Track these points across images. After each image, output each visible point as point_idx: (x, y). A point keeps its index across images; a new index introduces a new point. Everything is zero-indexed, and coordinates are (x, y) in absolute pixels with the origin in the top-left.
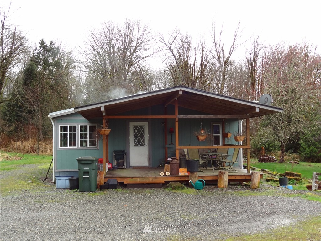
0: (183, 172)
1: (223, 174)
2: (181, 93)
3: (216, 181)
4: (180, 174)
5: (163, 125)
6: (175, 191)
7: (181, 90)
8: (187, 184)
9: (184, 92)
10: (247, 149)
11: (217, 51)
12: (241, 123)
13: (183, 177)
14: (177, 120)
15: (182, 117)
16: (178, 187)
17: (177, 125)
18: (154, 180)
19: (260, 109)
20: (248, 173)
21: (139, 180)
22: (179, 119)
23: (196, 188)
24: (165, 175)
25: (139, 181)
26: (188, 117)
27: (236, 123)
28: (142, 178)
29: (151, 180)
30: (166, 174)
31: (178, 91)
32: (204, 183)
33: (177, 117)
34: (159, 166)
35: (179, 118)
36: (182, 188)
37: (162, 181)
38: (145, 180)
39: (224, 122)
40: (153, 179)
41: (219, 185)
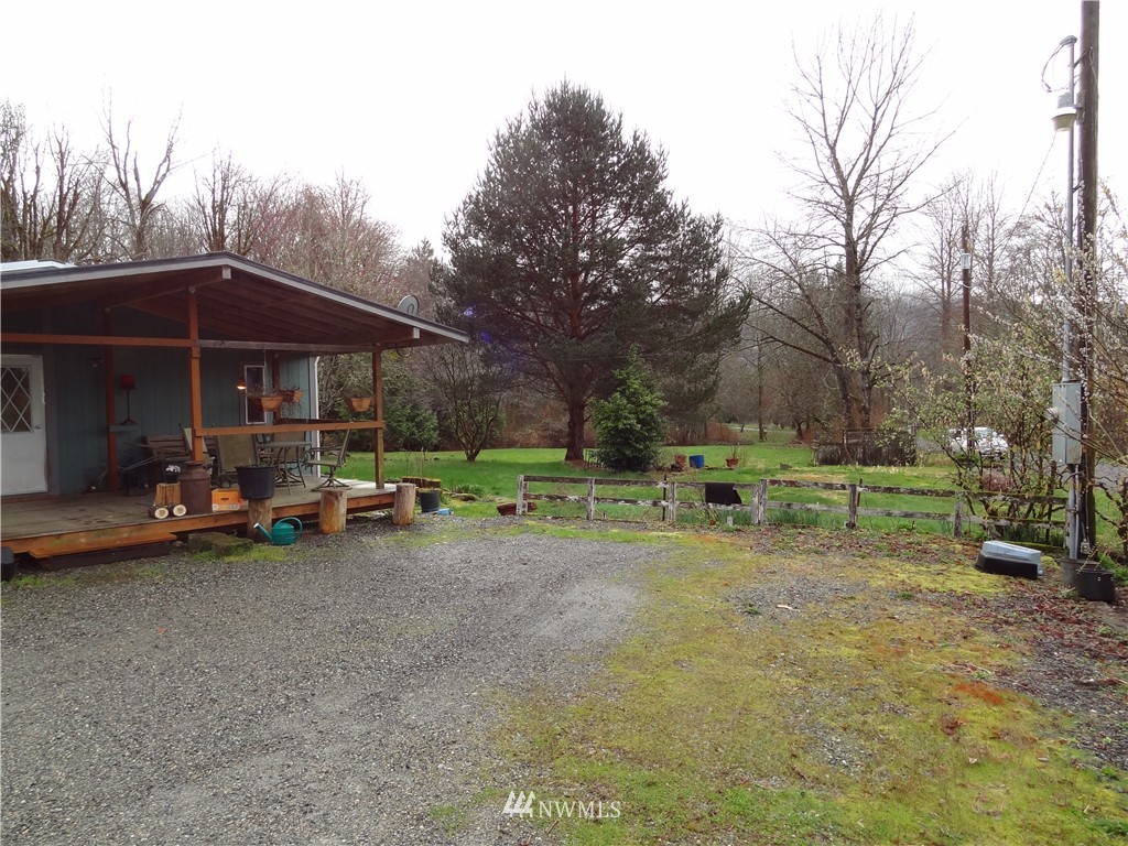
0: (224, 502)
1: (337, 498)
2: (227, 274)
3: (316, 515)
4: (216, 507)
5: (95, 365)
6: (232, 559)
7: (227, 266)
8: (241, 532)
9: (235, 271)
10: (376, 429)
11: (117, 167)
12: (316, 365)
13: (223, 515)
14: (196, 353)
15: (211, 343)
16: (238, 546)
17: (195, 366)
18: (135, 534)
19: (422, 331)
20: (378, 487)
21: (83, 540)
22: (204, 351)
23: (276, 541)
24: (171, 514)
25: (83, 542)
26: (229, 344)
27: (304, 363)
28: (94, 533)
29: (126, 536)
30: (175, 511)
31: (218, 269)
32: (299, 525)
33: (197, 344)
34: (88, 490)
35: (201, 349)
36: (247, 548)
37: (163, 533)
38: (103, 538)
39: (278, 361)
40: (131, 532)
41: (325, 527)
